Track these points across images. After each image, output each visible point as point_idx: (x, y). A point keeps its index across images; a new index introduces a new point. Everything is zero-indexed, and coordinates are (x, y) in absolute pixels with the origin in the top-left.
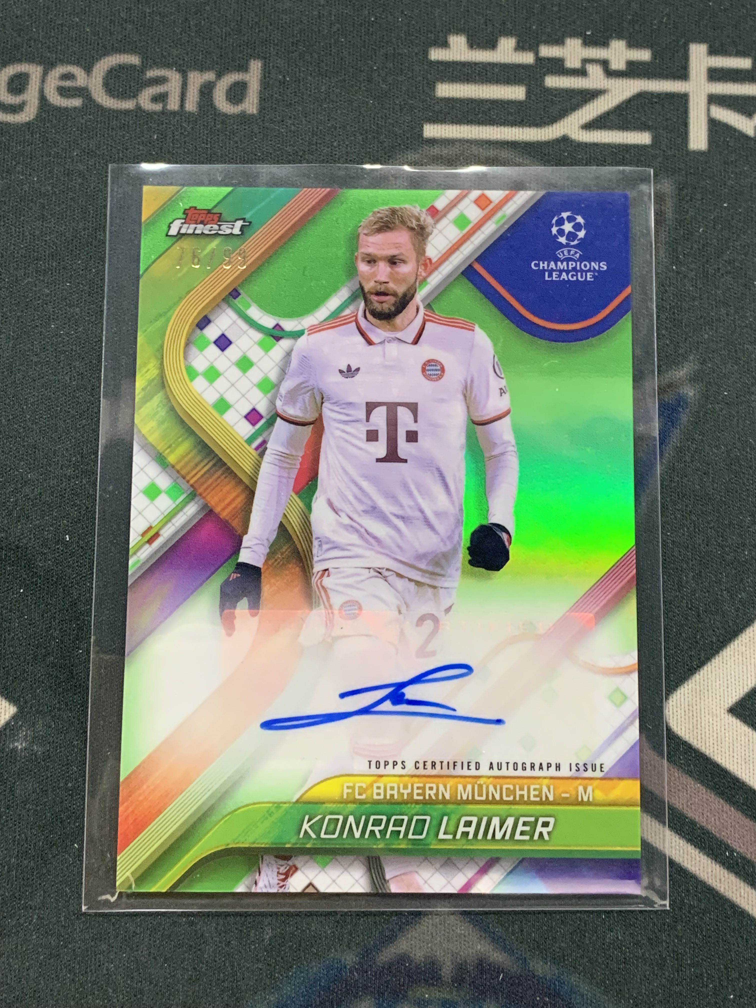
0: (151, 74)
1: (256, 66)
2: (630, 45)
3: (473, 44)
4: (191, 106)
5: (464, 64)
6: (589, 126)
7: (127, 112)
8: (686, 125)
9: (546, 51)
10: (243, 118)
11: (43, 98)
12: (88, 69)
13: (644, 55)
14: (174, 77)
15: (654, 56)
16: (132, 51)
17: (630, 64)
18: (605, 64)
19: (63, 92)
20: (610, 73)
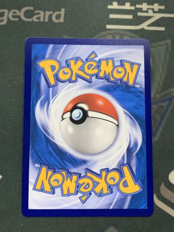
0: (36, 12)
1: (63, 10)
2: (160, 5)
4: (46, 20)
7: (30, 22)
9: (138, 6)
10: (60, 23)
11: (8, 19)
12: (20, 11)
14: (42, 13)
15: (165, 8)
16: (31, 6)
17: (159, 9)
18: (153, 9)
19: (13, 17)
20: (154, 12)
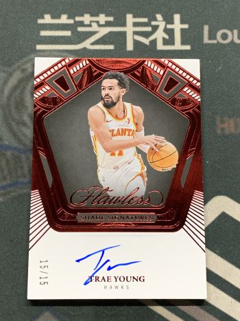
3: (53, 17)
5: (50, 24)
6: (93, 44)
8: (126, 42)
13: (111, 19)
